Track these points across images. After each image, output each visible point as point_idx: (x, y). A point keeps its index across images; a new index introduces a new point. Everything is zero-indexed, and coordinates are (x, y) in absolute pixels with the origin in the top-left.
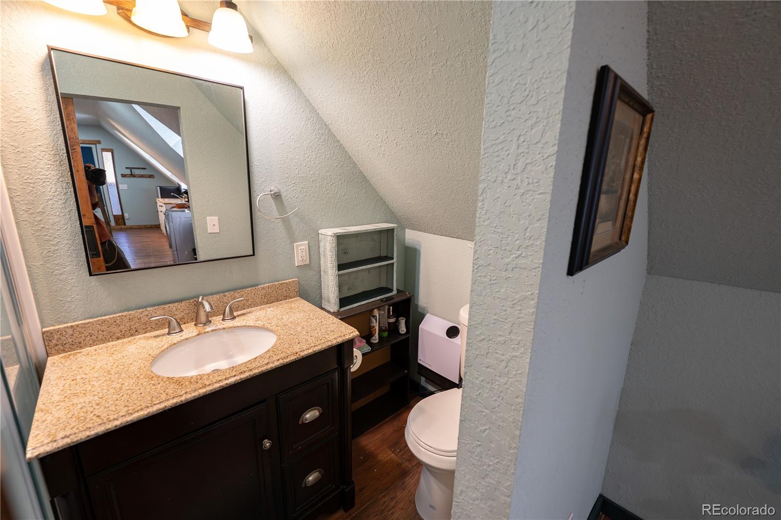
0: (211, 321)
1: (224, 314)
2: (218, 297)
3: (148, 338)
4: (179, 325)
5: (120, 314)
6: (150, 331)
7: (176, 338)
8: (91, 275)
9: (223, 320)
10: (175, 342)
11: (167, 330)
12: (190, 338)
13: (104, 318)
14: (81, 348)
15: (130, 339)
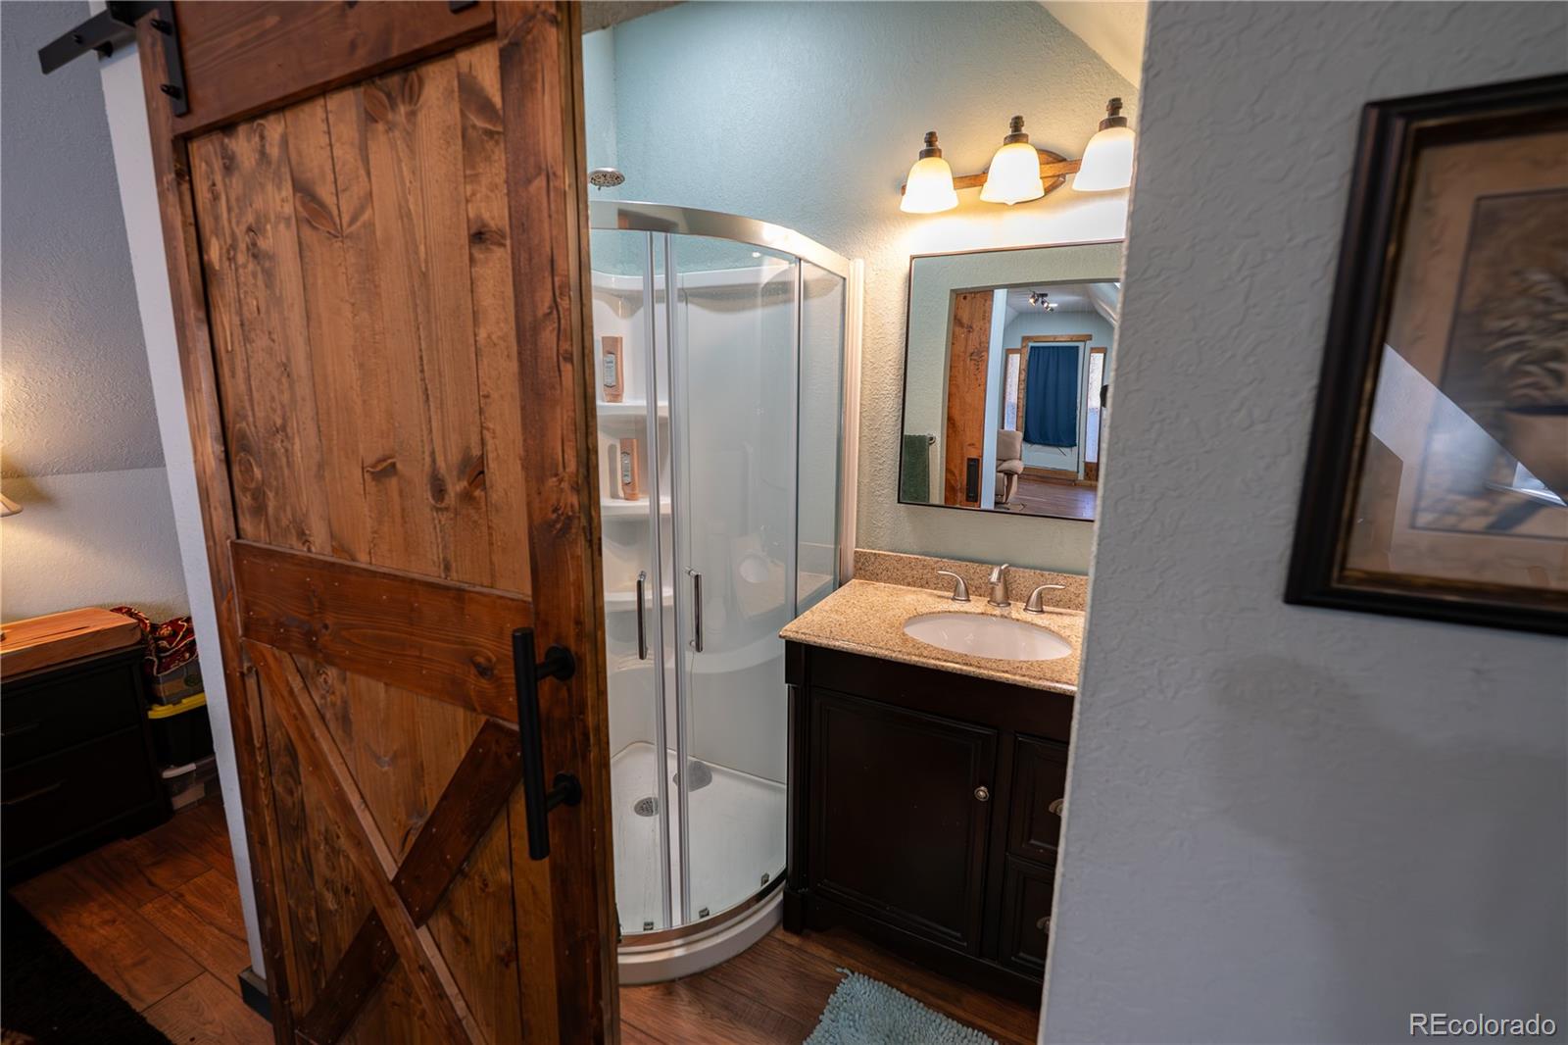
0: (1010, 604)
1: (1028, 602)
2: (1032, 574)
3: (931, 595)
4: (968, 594)
5: (916, 556)
6: (940, 589)
7: (956, 606)
8: (899, 502)
9: (1026, 609)
10: (952, 610)
11: (951, 595)
12: (971, 613)
13: (902, 555)
14: (877, 581)
15: (920, 589)
